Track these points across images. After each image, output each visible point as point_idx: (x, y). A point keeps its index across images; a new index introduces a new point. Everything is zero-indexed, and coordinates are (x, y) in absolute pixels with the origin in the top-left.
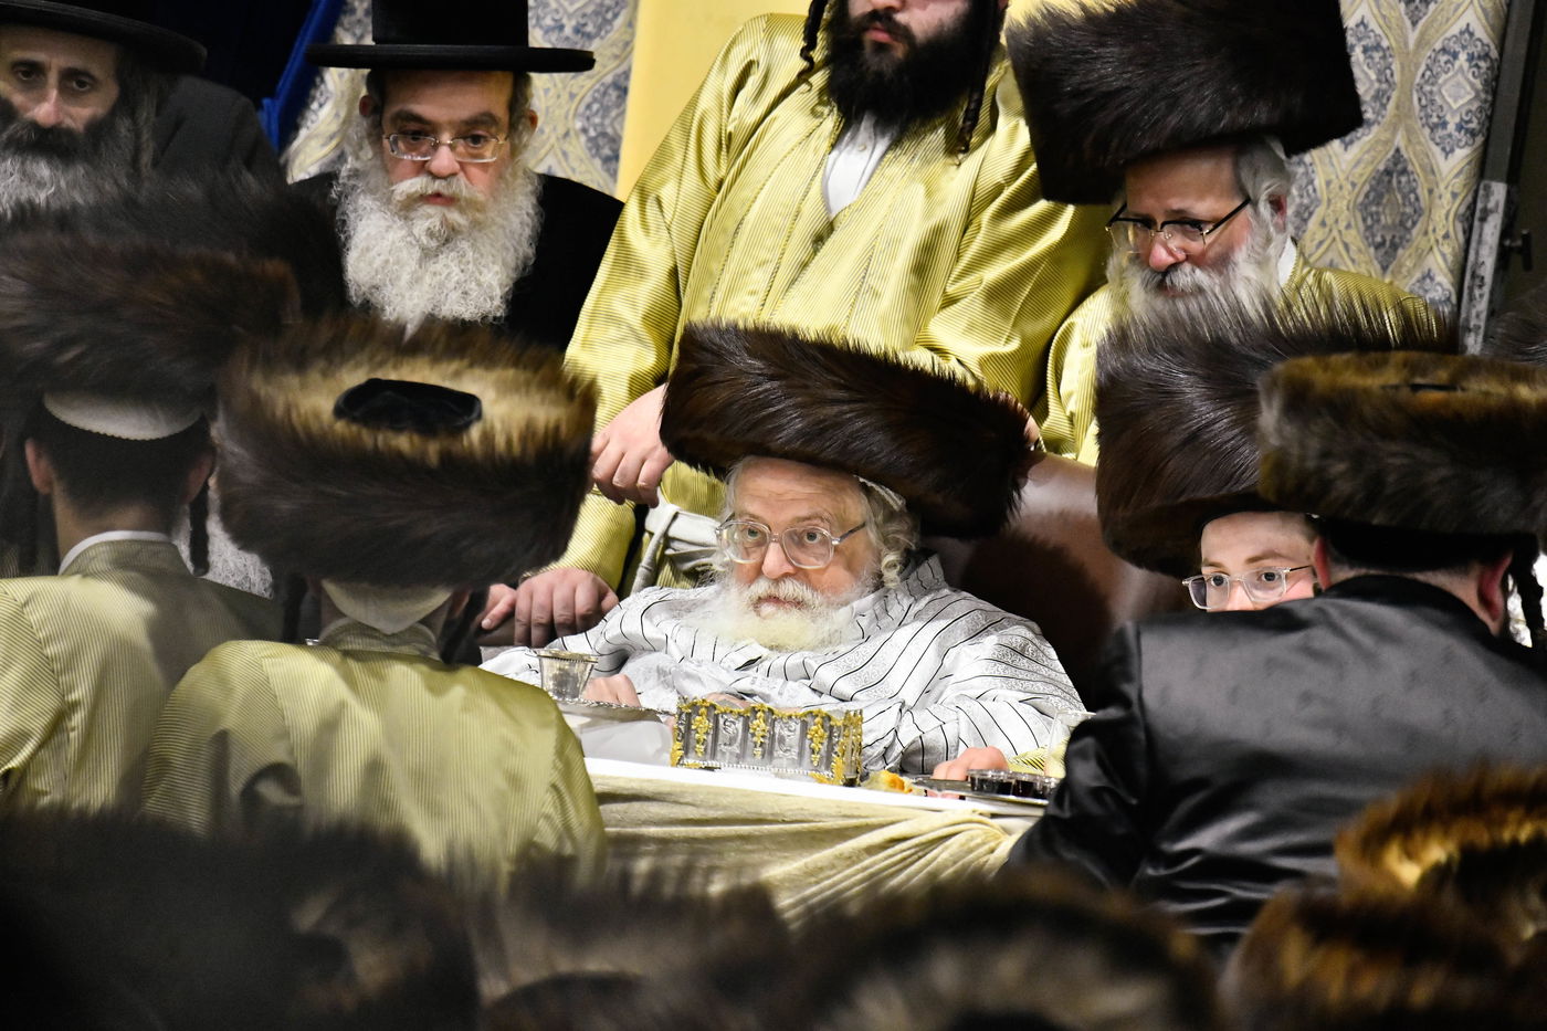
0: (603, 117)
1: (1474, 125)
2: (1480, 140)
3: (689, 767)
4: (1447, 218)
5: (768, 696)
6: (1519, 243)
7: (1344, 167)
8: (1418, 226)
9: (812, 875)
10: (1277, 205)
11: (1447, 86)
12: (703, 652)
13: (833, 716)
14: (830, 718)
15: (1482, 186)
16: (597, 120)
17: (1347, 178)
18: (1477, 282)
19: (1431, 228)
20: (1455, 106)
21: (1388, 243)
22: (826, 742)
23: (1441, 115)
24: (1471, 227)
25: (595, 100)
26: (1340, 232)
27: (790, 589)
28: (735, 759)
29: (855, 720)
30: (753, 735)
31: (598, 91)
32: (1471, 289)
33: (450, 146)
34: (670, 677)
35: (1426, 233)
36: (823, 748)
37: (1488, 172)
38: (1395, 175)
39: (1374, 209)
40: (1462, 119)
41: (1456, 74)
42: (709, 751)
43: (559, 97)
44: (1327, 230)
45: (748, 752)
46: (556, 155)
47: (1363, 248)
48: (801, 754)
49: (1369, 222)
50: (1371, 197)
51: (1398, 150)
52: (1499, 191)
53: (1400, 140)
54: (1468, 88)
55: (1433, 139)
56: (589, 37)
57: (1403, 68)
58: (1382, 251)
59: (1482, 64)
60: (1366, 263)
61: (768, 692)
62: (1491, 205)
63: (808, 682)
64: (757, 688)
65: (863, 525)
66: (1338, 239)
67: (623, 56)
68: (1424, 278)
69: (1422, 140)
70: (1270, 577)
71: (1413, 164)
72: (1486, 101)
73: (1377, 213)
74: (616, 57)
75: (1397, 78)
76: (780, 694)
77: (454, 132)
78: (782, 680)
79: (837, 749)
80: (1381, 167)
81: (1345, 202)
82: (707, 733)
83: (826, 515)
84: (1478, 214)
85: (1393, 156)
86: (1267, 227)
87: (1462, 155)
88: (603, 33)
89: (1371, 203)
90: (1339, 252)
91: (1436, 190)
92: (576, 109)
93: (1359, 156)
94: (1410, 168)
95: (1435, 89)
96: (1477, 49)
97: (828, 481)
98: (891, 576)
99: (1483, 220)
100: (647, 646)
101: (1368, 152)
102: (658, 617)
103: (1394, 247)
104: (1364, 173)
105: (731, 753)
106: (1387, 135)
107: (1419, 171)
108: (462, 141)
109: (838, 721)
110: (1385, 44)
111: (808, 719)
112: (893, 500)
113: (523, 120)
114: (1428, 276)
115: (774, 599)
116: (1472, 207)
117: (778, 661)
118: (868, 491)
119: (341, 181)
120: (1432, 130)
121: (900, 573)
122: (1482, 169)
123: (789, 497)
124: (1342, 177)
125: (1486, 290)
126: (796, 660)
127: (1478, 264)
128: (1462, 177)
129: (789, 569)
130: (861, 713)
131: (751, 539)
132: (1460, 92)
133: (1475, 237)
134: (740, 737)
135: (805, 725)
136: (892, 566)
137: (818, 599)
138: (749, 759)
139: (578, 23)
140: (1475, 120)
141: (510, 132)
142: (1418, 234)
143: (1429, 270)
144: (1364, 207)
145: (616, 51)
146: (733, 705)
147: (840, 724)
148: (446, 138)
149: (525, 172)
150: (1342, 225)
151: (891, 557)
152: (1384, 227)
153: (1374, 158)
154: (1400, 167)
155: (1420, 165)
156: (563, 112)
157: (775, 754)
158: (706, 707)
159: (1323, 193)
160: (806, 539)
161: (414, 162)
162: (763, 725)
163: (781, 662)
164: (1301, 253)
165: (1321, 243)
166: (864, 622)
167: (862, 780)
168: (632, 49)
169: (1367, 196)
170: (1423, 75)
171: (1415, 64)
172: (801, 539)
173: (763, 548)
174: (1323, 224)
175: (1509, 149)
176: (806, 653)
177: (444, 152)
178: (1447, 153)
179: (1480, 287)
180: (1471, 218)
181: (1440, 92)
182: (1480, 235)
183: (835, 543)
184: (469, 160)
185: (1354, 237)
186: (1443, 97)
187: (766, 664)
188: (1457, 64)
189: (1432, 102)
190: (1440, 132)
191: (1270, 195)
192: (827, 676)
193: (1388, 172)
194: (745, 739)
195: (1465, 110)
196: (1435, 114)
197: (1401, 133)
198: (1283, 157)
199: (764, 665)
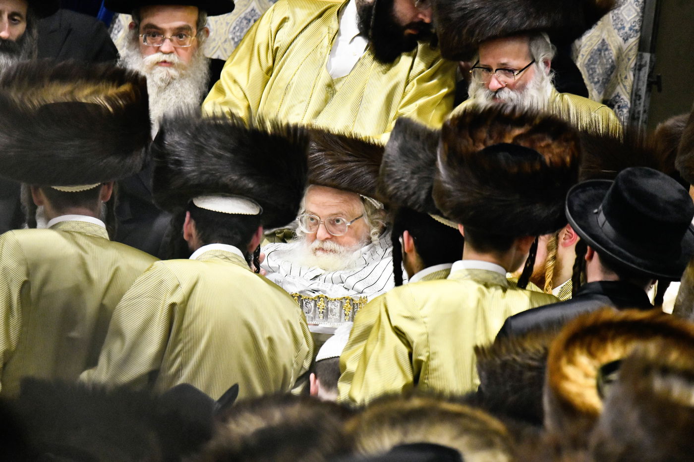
0: (241, 32)
1: (637, 27)
2: (639, 34)
4: (626, 70)
5: (324, 291)
6: (656, 79)
8: (613, 73)
10: (547, 63)
11: (625, 11)
12: (295, 272)
14: (353, 300)
15: (639, 55)
16: (238, 34)
18: (638, 97)
19: (619, 74)
20: (628, 20)
21: (601, 82)
22: (351, 311)
23: (622, 23)
25: (237, 25)
27: (329, 245)
28: (311, 319)
29: (364, 301)
30: (319, 308)
31: (238, 21)
32: (635, 101)
33: (170, 39)
34: (281, 284)
35: (617, 77)
36: (350, 314)
37: (643, 49)
38: (603, 51)
39: (593, 66)
40: (631, 25)
41: (628, 5)
43: (222, 25)
45: (317, 316)
46: (221, 50)
48: (340, 316)
49: (591, 72)
50: (591, 61)
51: (603, 40)
52: (647, 56)
53: (605, 35)
54: (634, 11)
55: (619, 35)
58: (598, 85)
61: (324, 289)
62: (644, 62)
63: (343, 285)
64: (320, 288)
65: (362, 216)
67: (248, 5)
68: (616, 97)
69: (614, 35)
71: (610, 46)
72: (641, 17)
76: (331, 290)
77: (172, 33)
78: (331, 284)
80: (596, 48)
83: (344, 212)
85: (601, 43)
86: (542, 73)
87: (633, 41)
89: (591, 64)
91: (621, 57)
92: (229, 30)
93: (585, 43)
94: (609, 48)
95: (619, 12)
97: (345, 197)
98: (375, 238)
100: (270, 270)
101: (589, 41)
102: (274, 258)
103: (604, 83)
104: (587, 51)
105: (309, 317)
106: (598, 33)
107: (613, 49)
108: (175, 37)
109: (357, 301)
111: (343, 301)
112: (376, 204)
113: (203, 31)
114: (618, 95)
115: (322, 249)
118: (363, 200)
120: (618, 30)
121: (379, 237)
122: (641, 47)
123: (328, 204)
126: (336, 275)
127: (639, 90)
128: (632, 51)
129: (328, 236)
130: (366, 297)
131: (312, 222)
132: (631, 13)
134: (313, 309)
135: (342, 303)
136: (374, 234)
137: (342, 249)
138: (317, 319)
140: (637, 25)
141: (197, 34)
142: (613, 77)
143: (618, 93)
144: (588, 65)
146: (309, 295)
147: (357, 303)
148: (168, 36)
151: (375, 230)
152: (598, 74)
153: (592, 44)
154: (605, 47)
155: (614, 46)
156: (224, 31)
157: (329, 316)
158: (297, 297)
160: (335, 222)
161: (154, 47)
162: (323, 304)
163: (329, 276)
166: (366, 257)
169: (589, 61)
172: (333, 222)
173: (317, 226)
175: (651, 38)
176: (341, 272)
177: (167, 42)
178: (626, 40)
179: (639, 100)
180: (639, 68)
181: (621, 13)
182: (639, 77)
183: (349, 224)
184: (179, 46)
186: (623, 15)
187: (323, 277)
188: (629, 1)
189: (618, 18)
190: (622, 31)
191: (544, 59)
192: (351, 282)
193: (599, 50)
194: (315, 310)
195: (633, 21)
196: (619, 23)
197: (605, 32)
198: (549, 42)
199: (322, 278)
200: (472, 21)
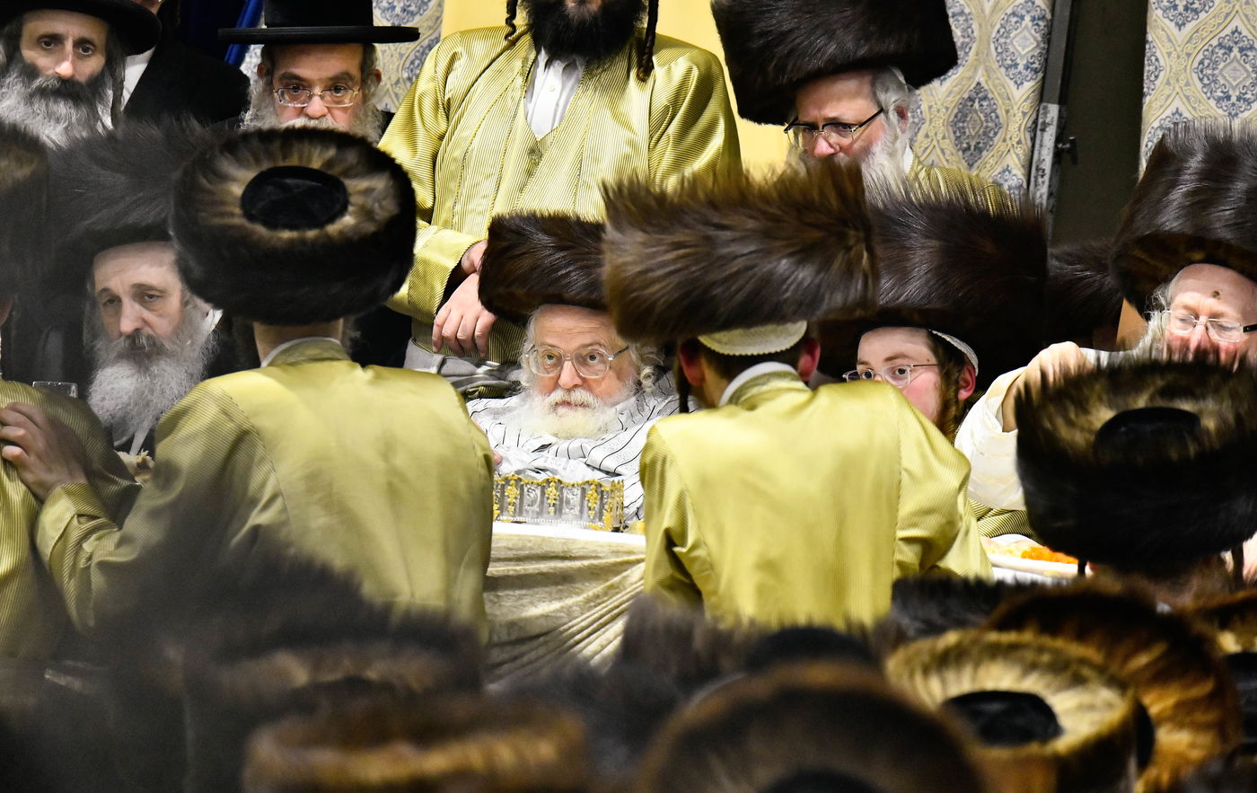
1: (1036, 65)
2: (1040, 75)
3: (503, 521)
4: (1019, 130)
5: (556, 470)
6: (1068, 146)
7: (940, 97)
8: (999, 135)
9: (592, 601)
10: (901, 114)
11: (1016, 39)
13: (603, 484)
14: (601, 486)
15: (1041, 107)
17: (942, 104)
18: (1040, 173)
19: (1008, 137)
20: (1023, 53)
21: (972, 148)
22: (598, 502)
23: (1014, 58)
24: (1035, 135)
25: (416, 58)
26: (938, 141)
27: (580, 395)
28: (535, 516)
29: (618, 486)
30: (548, 498)
31: (418, 51)
32: (1036, 178)
33: (320, 96)
35: (1004, 140)
36: (597, 507)
37: (1045, 97)
38: (977, 101)
39: (961, 125)
40: (1028, 62)
41: (1023, 29)
42: (517, 510)
43: (392, 56)
44: (929, 140)
45: (545, 510)
46: (390, 96)
47: (954, 152)
48: (581, 511)
49: (958, 134)
50: (959, 117)
51: (979, 84)
52: (1053, 111)
53: (980, 77)
54: (1032, 40)
55: (1008, 76)
56: (413, 14)
57: (980, 25)
58: (968, 153)
59: (1042, 24)
60: (957, 163)
61: (556, 468)
62: (1048, 120)
63: (585, 460)
64: (548, 465)
65: (627, 348)
66: (937, 146)
67: (435, 27)
68: (1004, 171)
69: (1000, 76)
70: (902, 371)
71: (993, 93)
72: (1044, 49)
73: (963, 127)
74: (430, 28)
75: (976, 34)
76: (566, 469)
77: (323, 86)
79: (606, 507)
80: (966, 96)
81: (942, 121)
82: (516, 498)
83: (602, 341)
84: (1039, 127)
85: (975, 88)
86: (895, 128)
87: (1029, 86)
88: (422, 11)
89: (959, 121)
90: (938, 156)
91: (1011, 111)
92: (404, 64)
93: (950, 89)
94: (990, 96)
95: (1008, 41)
96: (1037, 13)
97: (602, 319)
98: (647, 383)
99: (1043, 130)
101: (955, 86)
102: (481, 419)
103: (979, 150)
104: (953, 101)
105: (533, 512)
106: (970, 74)
107: (998, 97)
108: (328, 92)
109: (607, 487)
110: (967, 11)
111: (586, 486)
113: (371, 77)
114: (1007, 170)
115: (567, 403)
116: (1035, 122)
117: (564, 445)
119: (245, 123)
120: (1007, 69)
122: (1042, 96)
123: (575, 331)
124: (939, 103)
125: (1047, 178)
126: (575, 444)
127: (1041, 161)
128: (1029, 101)
129: (578, 381)
130: (622, 482)
131: (549, 362)
132: (1026, 43)
133: (1038, 142)
134: (539, 500)
135: (584, 490)
136: (648, 376)
137: (596, 402)
138: (545, 515)
139: (405, 5)
140: (1037, 63)
141: (362, 84)
142: (999, 141)
143: (1007, 166)
144: (954, 124)
145: (430, 23)
146: (534, 478)
147: (608, 489)
148: (317, 90)
149: (373, 113)
150: (940, 136)
151: (647, 371)
152: (969, 137)
153: (961, 90)
154: (981, 95)
155: (999, 94)
156: (396, 65)
157: (563, 511)
158: (515, 480)
159: (927, 115)
160: (589, 360)
161: (295, 108)
162: (554, 491)
164: (917, 157)
165: (926, 148)
166: (623, 418)
167: (624, 528)
168: (441, 22)
169: (956, 116)
170: (998, 32)
171: (991, 25)
172: (585, 360)
173: (559, 367)
174: (927, 136)
175: (1059, 82)
176: (583, 440)
177: (316, 99)
178: (1019, 85)
179: (1042, 176)
180: (1035, 129)
181: (1012, 43)
182: (1041, 141)
183: (611, 359)
184: (334, 106)
185: (948, 145)
186: (1014, 46)
187: (555, 448)
188: (1024, 23)
189: (1007, 50)
190: (1013, 71)
191: (897, 107)
192: (597, 456)
193: (971, 99)
194: (542, 502)
195: (1030, 55)
196: (1009, 58)
197: (981, 71)
198: (904, 82)
199: (553, 449)
200: (782, 50)
